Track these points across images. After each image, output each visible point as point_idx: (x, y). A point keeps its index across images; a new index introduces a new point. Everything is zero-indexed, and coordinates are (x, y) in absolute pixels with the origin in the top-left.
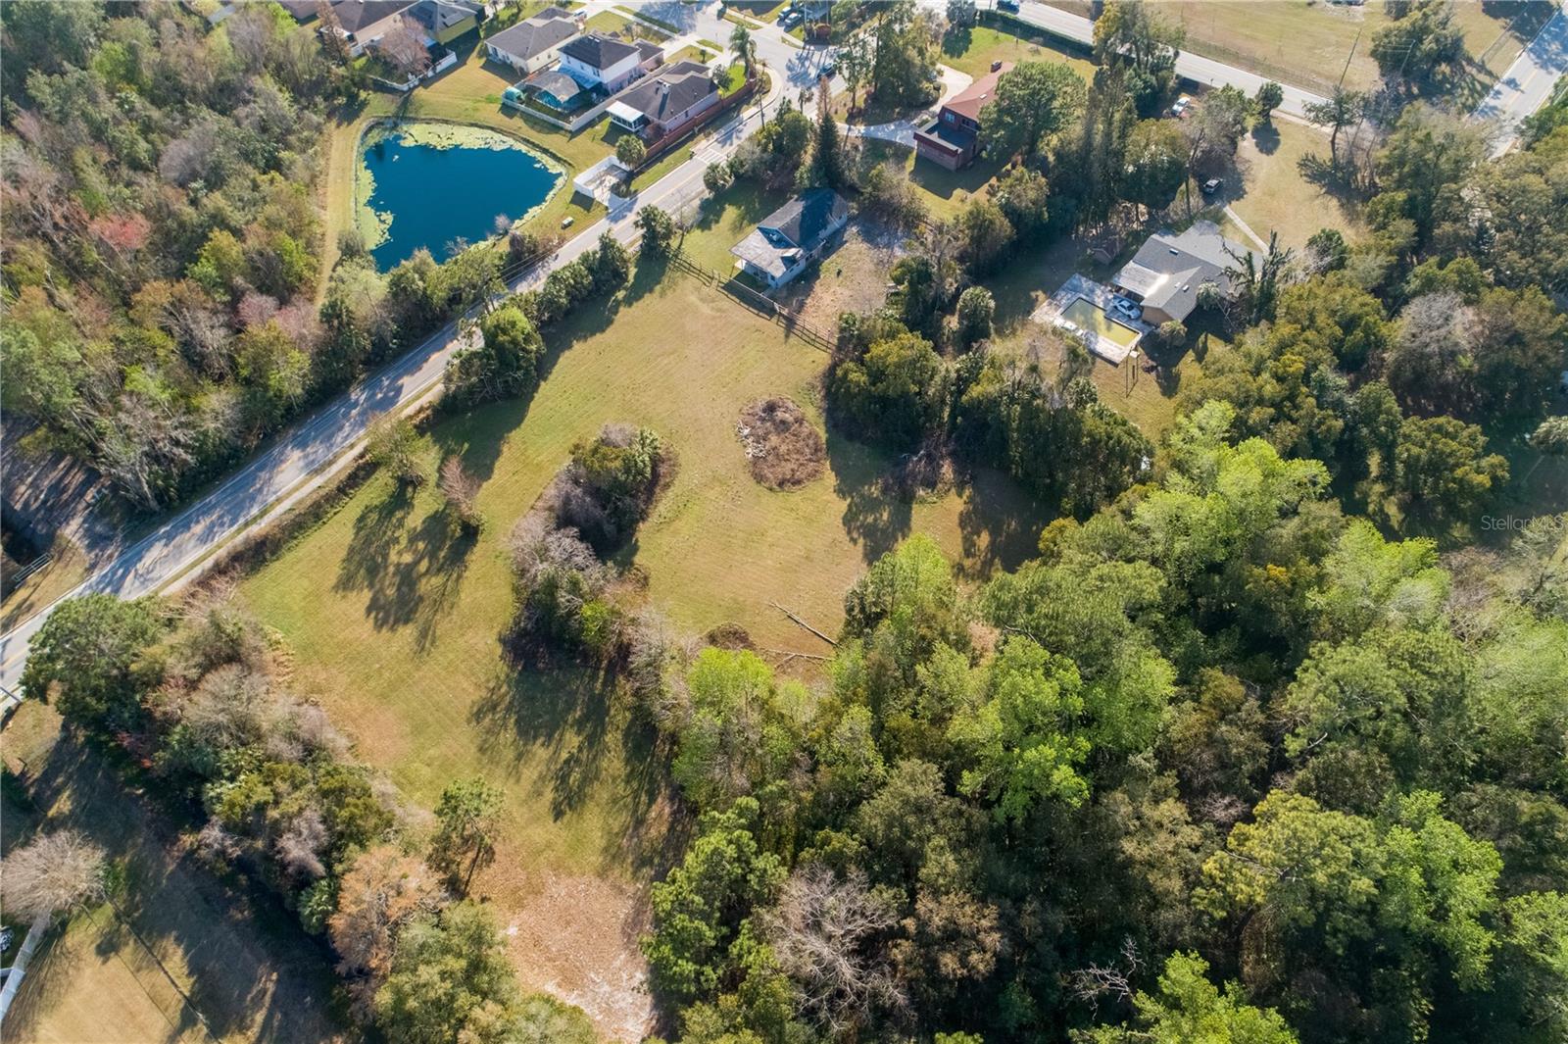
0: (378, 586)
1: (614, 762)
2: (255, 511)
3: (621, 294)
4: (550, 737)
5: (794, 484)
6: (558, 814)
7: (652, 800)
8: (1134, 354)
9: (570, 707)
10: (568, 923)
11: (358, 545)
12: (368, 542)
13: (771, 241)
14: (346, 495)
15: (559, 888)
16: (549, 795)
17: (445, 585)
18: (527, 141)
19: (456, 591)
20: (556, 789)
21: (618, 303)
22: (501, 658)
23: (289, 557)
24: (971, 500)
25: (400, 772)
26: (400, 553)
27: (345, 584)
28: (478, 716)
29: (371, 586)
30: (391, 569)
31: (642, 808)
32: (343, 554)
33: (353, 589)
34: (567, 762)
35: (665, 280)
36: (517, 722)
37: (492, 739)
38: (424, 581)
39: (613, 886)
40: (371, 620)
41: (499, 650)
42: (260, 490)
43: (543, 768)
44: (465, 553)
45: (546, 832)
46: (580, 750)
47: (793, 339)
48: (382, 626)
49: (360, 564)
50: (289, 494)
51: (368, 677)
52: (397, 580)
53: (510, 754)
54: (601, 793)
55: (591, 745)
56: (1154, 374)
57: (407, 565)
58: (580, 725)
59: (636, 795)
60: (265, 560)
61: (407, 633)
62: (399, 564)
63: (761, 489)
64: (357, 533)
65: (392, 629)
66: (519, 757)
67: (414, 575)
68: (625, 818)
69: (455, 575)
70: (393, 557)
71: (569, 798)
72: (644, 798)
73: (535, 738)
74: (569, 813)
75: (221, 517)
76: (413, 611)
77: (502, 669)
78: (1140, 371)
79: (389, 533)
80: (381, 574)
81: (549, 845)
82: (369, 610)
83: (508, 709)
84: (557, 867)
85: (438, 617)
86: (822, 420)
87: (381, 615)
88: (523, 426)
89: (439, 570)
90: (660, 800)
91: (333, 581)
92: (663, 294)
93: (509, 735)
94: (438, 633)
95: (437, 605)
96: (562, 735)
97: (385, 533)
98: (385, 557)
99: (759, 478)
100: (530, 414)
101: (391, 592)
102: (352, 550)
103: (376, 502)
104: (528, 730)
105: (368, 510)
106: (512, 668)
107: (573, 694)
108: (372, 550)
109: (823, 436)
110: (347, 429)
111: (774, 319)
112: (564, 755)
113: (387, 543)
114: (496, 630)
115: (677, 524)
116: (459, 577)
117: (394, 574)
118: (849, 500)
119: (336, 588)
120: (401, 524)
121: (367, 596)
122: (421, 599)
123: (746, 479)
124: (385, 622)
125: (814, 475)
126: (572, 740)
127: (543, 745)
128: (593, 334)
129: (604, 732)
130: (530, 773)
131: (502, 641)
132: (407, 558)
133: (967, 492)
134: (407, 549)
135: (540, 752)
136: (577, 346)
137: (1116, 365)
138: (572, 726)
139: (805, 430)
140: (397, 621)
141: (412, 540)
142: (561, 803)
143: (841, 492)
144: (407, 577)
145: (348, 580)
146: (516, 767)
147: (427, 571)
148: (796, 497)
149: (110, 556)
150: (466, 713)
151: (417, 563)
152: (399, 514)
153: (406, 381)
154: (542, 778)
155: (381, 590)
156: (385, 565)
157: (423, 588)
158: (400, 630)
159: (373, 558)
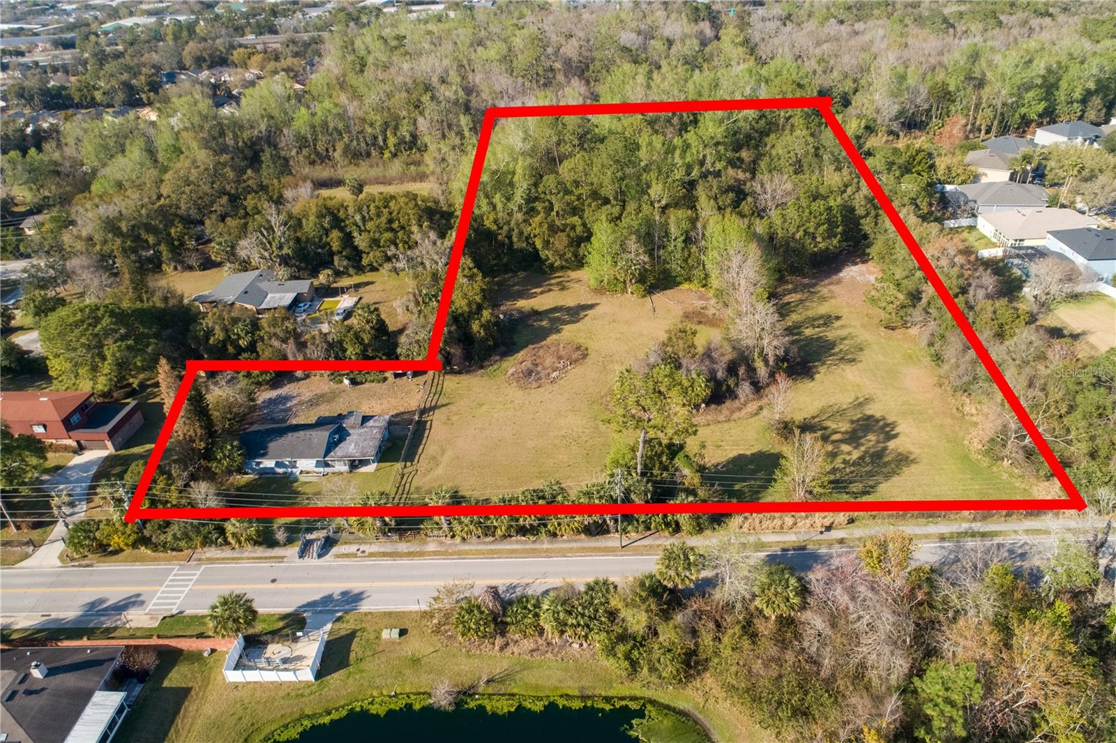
6: (838, 317)
11: (880, 478)
12: (870, 474)
19: (822, 411)
26: (849, 453)
27: (904, 460)
28: (853, 360)
29: (885, 449)
30: (863, 449)
32: (895, 479)
33: (900, 454)
36: (833, 349)
38: (843, 430)
49: (886, 464)
52: (862, 441)
57: (849, 444)
62: (855, 448)
67: (847, 436)
69: (816, 420)
70: (856, 455)
79: (848, 470)
82: (896, 436)
85: (845, 407)
86: (510, 357)
87: (888, 429)
89: (825, 428)
91: (913, 468)
95: (841, 413)
97: (852, 472)
98: (862, 458)
99: (584, 356)
101: (872, 437)
102: (888, 476)
104: (832, 345)
111: (429, 418)
113: (854, 464)
116: (814, 418)
117: (863, 445)
118: (560, 326)
119: (914, 461)
121: (892, 444)
122: (852, 422)
124: (887, 425)
130: (843, 333)
132: (845, 448)
134: (842, 453)
140: (878, 421)
147: (836, 433)
151: (842, 441)
155: (878, 442)
156: (866, 452)
157: (845, 427)
158: (878, 415)
159: (872, 462)
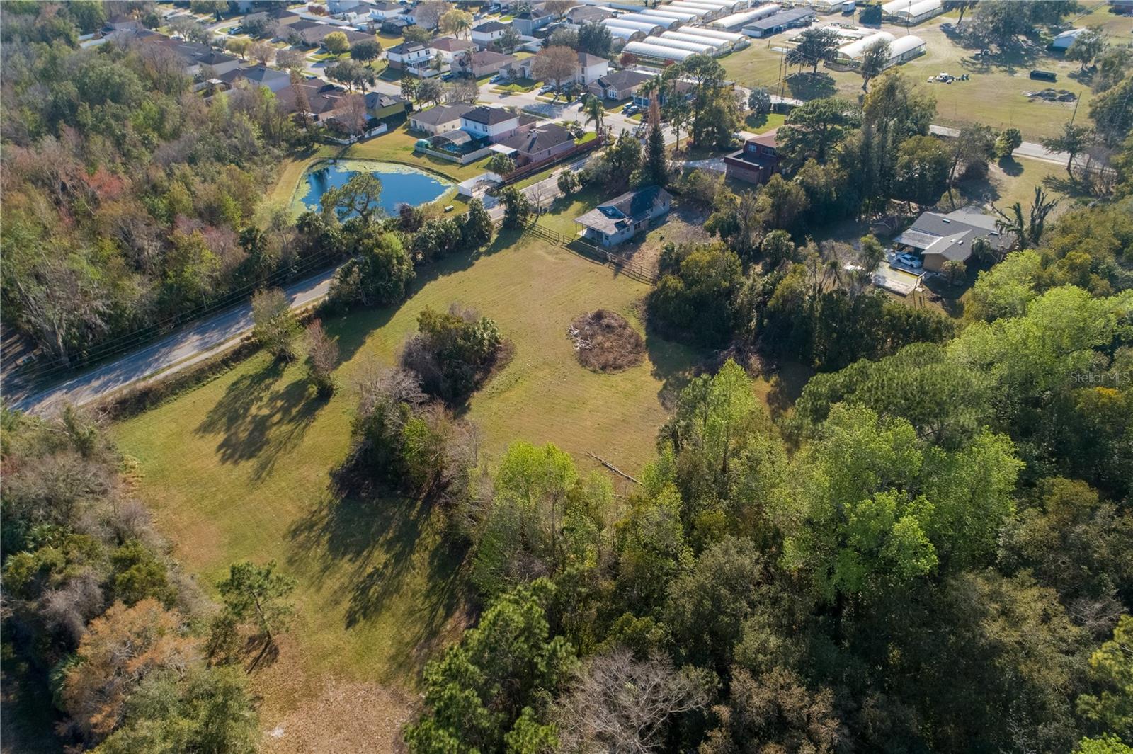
0: (233, 430)
1: (417, 578)
2: (147, 373)
3: (482, 249)
4: (358, 554)
5: (615, 368)
6: (351, 621)
7: (449, 613)
8: (920, 290)
9: (383, 529)
10: (339, 729)
11: (226, 401)
12: (236, 399)
13: (607, 215)
14: (228, 366)
15: (337, 694)
16: (346, 604)
17: (292, 432)
18: (428, 170)
19: (301, 436)
20: (355, 599)
21: (480, 254)
22: (328, 487)
23: (165, 408)
24: (777, 384)
25: (207, 576)
26: (260, 408)
27: (207, 428)
28: (294, 533)
29: (228, 429)
30: (249, 419)
31: (438, 620)
32: (212, 406)
33: (212, 431)
34: (370, 576)
35: (520, 242)
36: (330, 540)
37: (303, 553)
38: (274, 429)
39: (394, 694)
40: (220, 455)
41: (328, 481)
42: (157, 360)
43: (345, 580)
44: (316, 409)
45: (335, 638)
46: (386, 566)
47: (620, 277)
48: (228, 459)
49: (224, 415)
50: (180, 362)
51: (203, 497)
52: (251, 428)
53: (316, 567)
54: (399, 605)
55: (397, 561)
56: (939, 303)
57: (264, 416)
58: (390, 545)
59: (434, 609)
60: (145, 408)
61: (248, 466)
62: (256, 416)
63: (586, 372)
64: (228, 394)
65: (236, 463)
66: (325, 569)
67: (268, 424)
68: (418, 629)
69: (303, 424)
70: (253, 410)
71: (365, 608)
72: (441, 612)
73: (344, 554)
74: (362, 623)
75: (118, 376)
76: (260, 449)
77: (327, 496)
78: (927, 301)
79: (256, 394)
80: (239, 422)
81: (336, 650)
82: (220, 447)
83: (325, 529)
84: (341, 673)
85: (279, 454)
86: (643, 327)
87: (229, 451)
88: (387, 325)
89: (290, 421)
90: (457, 614)
91: (197, 425)
92: (516, 249)
93: (320, 551)
94: (276, 466)
95: (281, 445)
96: (370, 553)
97: (252, 393)
98: (247, 410)
99: (584, 363)
100: (394, 319)
101: (243, 435)
102: (220, 404)
103: (251, 373)
104: (339, 547)
105: (243, 378)
106: (336, 495)
107: (388, 520)
108: (237, 405)
109: (643, 337)
110: (242, 324)
111: (607, 265)
112: (370, 570)
113: (252, 401)
114: (329, 467)
115: (508, 394)
116: (307, 426)
117: (250, 423)
118: (664, 381)
119: (197, 431)
120: (267, 388)
121: (221, 437)
122: (267, 442)
123: (573, 365)
124: (231, 456)
125: (634, 363)
126: (380, 557)
127: (350, 560)
128: (456, 271)
129: (412, 552)
130: (332, 584)
131: (333, 474)
132: (265, 412)
133: (774, 379)
134: (266, 405)
135: (346, 566)
136: (441, 278)
137: (904, 296)
138: (382, 545)
139: (628, 331)
140: (241, 457)
141: (273, 399)
142: (356, 613)
143: (656, 375)
144: (261, 425)
145: (209, 426)
146: (320, 578)
147: (279, 422)
148: (617, 378)
149: (18, 399)
150: (284, 530)
151: (271, 415)
152: (268, 381)
153: (299, 295)
154: (343, 589)
155: (236, 433)
156: (245, 416)
157: (273, 433)
158: (243, 463)
159: (236, 411)
